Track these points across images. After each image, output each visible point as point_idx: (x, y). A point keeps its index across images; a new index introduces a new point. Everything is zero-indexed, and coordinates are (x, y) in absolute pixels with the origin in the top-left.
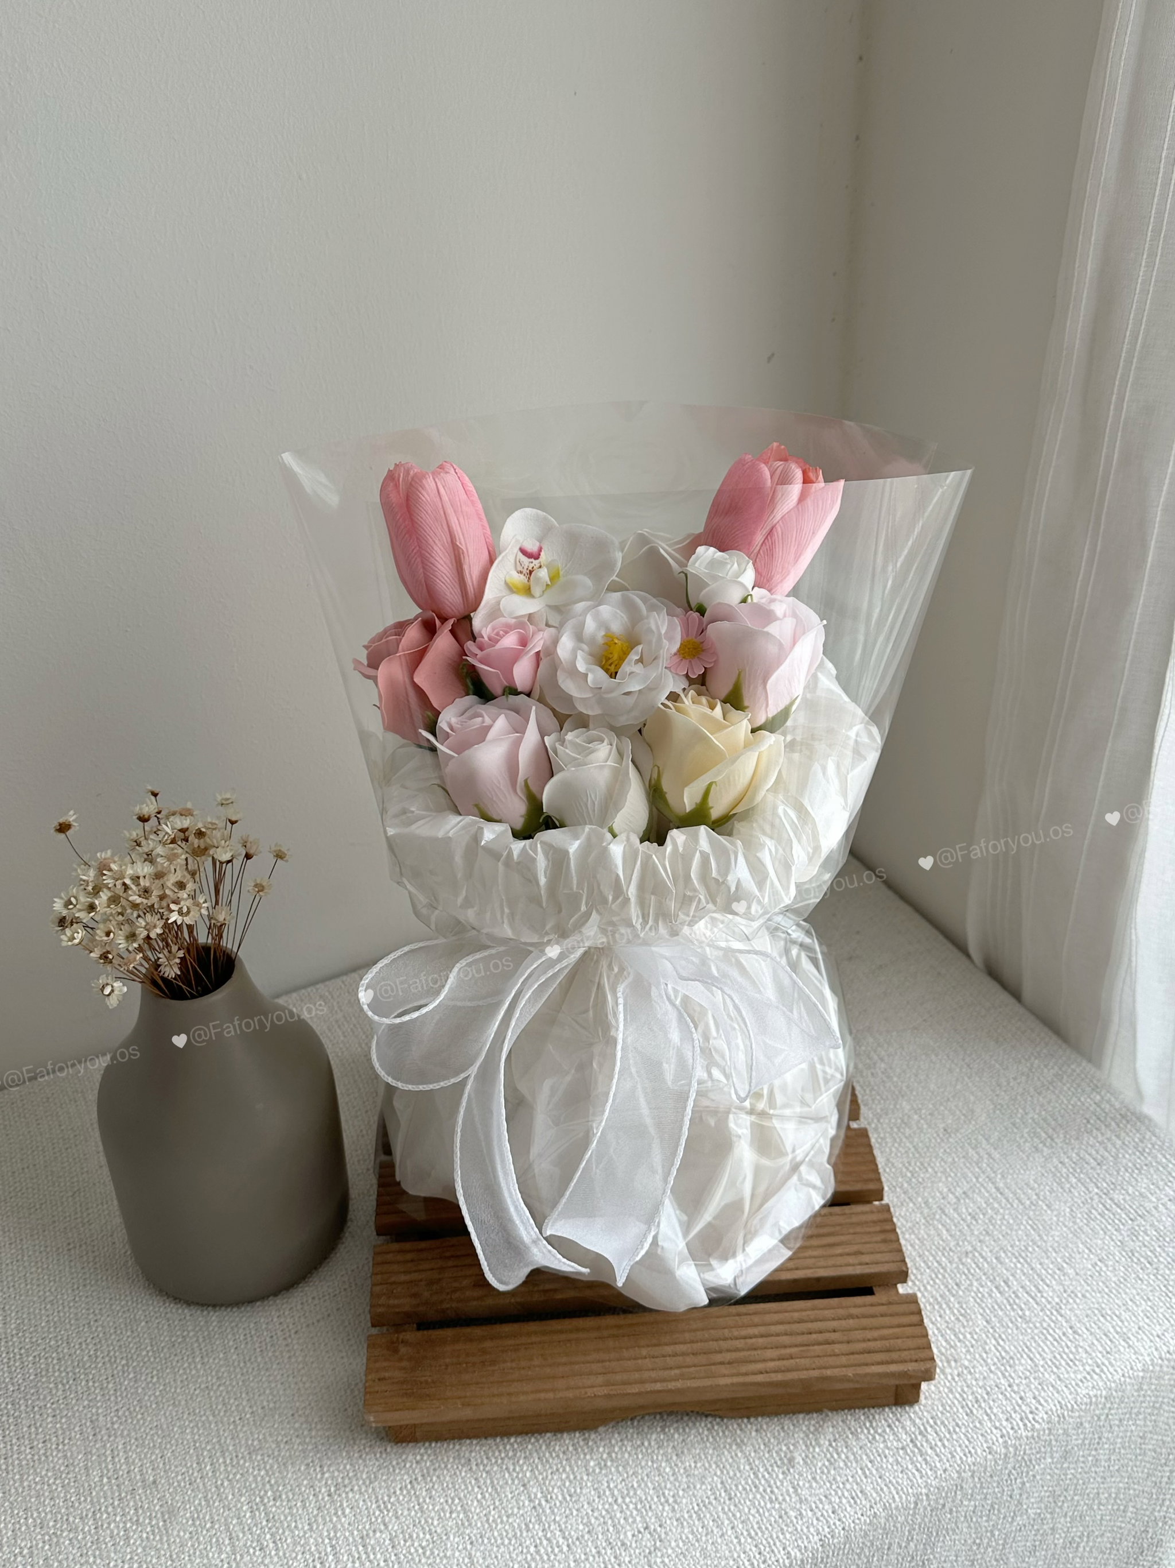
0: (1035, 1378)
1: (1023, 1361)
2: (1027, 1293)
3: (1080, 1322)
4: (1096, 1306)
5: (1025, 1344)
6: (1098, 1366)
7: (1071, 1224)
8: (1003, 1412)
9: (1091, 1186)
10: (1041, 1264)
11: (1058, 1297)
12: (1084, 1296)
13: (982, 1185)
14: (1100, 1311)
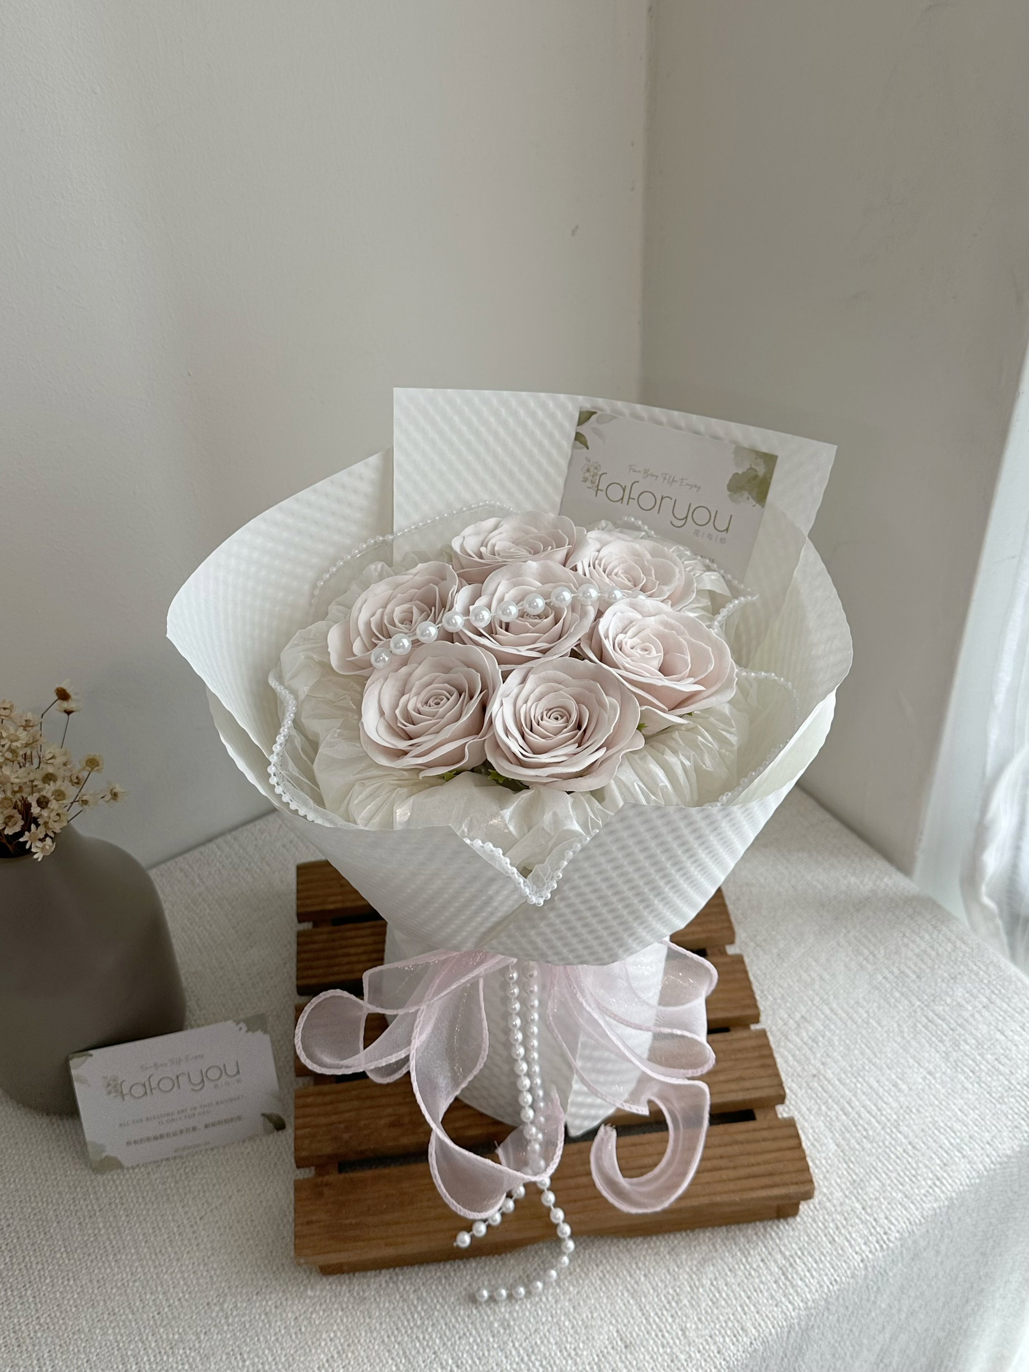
0: (884, 1198)
1: (872, 1183)
2: (868, 1112)
3: (916, 1137)
4: (930, 1119)
5: (871, 1164)
6: (938, 1179)
7: (899, 1039)
8: (861, 1237)
9: (913, 999)
10: (877, 1082)
11: (896, 1113)
12: (918, 1110)
13: (817, 1007)
14: (934, 1125)
